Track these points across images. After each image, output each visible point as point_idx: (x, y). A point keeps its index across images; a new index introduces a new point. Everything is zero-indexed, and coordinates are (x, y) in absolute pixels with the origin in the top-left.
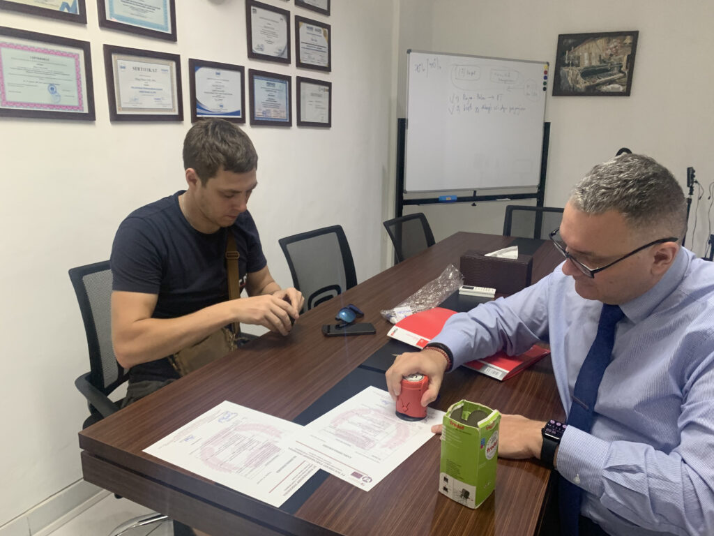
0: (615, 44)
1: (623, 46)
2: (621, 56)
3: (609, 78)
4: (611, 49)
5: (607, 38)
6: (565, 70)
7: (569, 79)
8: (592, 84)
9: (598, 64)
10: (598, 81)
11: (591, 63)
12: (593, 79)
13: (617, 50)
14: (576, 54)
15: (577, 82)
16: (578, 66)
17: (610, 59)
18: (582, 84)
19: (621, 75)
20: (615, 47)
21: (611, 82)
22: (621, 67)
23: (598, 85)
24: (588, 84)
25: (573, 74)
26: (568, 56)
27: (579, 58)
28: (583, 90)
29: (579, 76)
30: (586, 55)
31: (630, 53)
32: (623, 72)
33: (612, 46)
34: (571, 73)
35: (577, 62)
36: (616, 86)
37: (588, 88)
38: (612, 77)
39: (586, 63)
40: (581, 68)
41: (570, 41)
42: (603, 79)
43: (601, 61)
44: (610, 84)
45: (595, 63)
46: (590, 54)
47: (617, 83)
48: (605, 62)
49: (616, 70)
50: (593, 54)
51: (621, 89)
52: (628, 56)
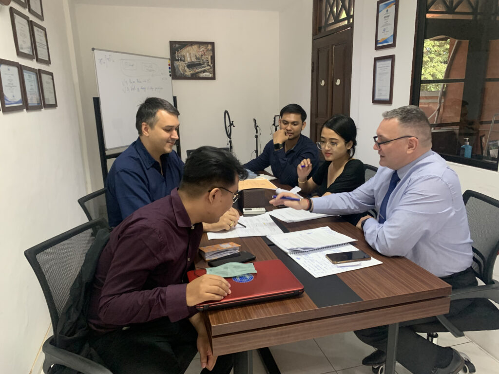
0: (203, 49)
1: (208, 50)
2: (208, 56)
3: (203, 69)
4: (201, 52)
5: (198, 45)
6: (176, 63)
7: (180, 69)
8: (194, 72)
9: (195, 60)
10: (197, 71)
11: (191, 60)
12: (194, 70)
13: (204, 53)
14: (182, 54)
15: (185, 71)
16: (184, 61)
17: (201, 58)
18: (188, 72)
19: (209, 67)
20: (203, 51)
21: (204, 71)
22: (208, 62)
23: (198, 73)
24: (192, 72)
25: (182, 66)
26: (178, 55)
27: (184, 56)
28: (190, 76)
29: (186, 67)
30: (188, 54)
31: (211, 55)
32: (209, 66)
33: (201, 50)
34: (181, 66)
35: (183, 58)
36: (208, 74)
37: (192, 75)
38: (204, 68)
39: (188, 60)
40: (186, 62)
41: (177, 46)
42: (200, 70)
43: (197, 58)
44: (204, 73)
45: (194, 60)
46: (190, 54)
47: (207, 72)
48: (199, 59)
49: (206, 65)
50: (192, 55)
51: (211, 75)
52: (211, 56)
